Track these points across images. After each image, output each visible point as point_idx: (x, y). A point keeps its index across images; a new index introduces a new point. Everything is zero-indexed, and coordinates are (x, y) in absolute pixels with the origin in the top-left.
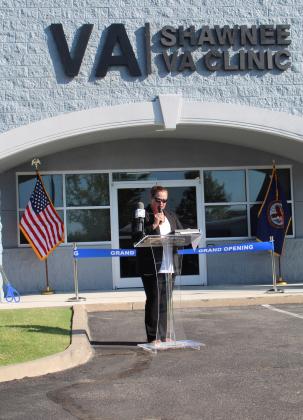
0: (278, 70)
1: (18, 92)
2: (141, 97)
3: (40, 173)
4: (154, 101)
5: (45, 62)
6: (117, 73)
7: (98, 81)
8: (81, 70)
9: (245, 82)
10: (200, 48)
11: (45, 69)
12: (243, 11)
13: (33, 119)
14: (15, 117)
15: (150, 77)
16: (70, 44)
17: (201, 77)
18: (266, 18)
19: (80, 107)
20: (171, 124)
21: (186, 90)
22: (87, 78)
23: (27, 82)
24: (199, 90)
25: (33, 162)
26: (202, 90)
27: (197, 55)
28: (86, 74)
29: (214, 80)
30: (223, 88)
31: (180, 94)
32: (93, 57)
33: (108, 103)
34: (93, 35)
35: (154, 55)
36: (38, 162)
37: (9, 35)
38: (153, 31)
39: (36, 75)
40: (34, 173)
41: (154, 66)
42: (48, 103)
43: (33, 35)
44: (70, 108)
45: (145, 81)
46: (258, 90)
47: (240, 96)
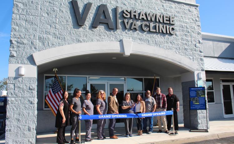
0: (171, 34)
1: (52, 30)
2: (114, 39)
3: (57, 75)
4: (120, 41)
5: (68, 17)
6: (103, 27)
7: (93, 30)
8: (85, 23)
9: (158, 38)
10: (140, 21)
11: (67, 21)
12: (156, 8)
13: (59, 45)
14: (50, 43)
15: (118, 30)
16: (81, 11)
17: (140, 33)
18: (165, 13)
19: (84, 41)
20: (128, 53)
21: (134, 39)
22: (88, 28)
23: (58, 26)
24: (139, 39)
25: (54, 70)
26: (140, 39)
27: (139, 23)
28: (87, 25)
29: (145, 36)
30: (149, 39)
31: (131, 39)
32: (91, 18)
33: (98, 40)
34: (92, 8)
35: (120, 21)
36: (57, 69)
37: (50, 2)
38: (120, 10)
39: (62, 23)
40: (54, 75)
41: (120, 26)
42: (68, 38)
43: (62, 4)
44: (79, 41)
45: (116, 32)
46: (163, 42)
47: (156, 43)
